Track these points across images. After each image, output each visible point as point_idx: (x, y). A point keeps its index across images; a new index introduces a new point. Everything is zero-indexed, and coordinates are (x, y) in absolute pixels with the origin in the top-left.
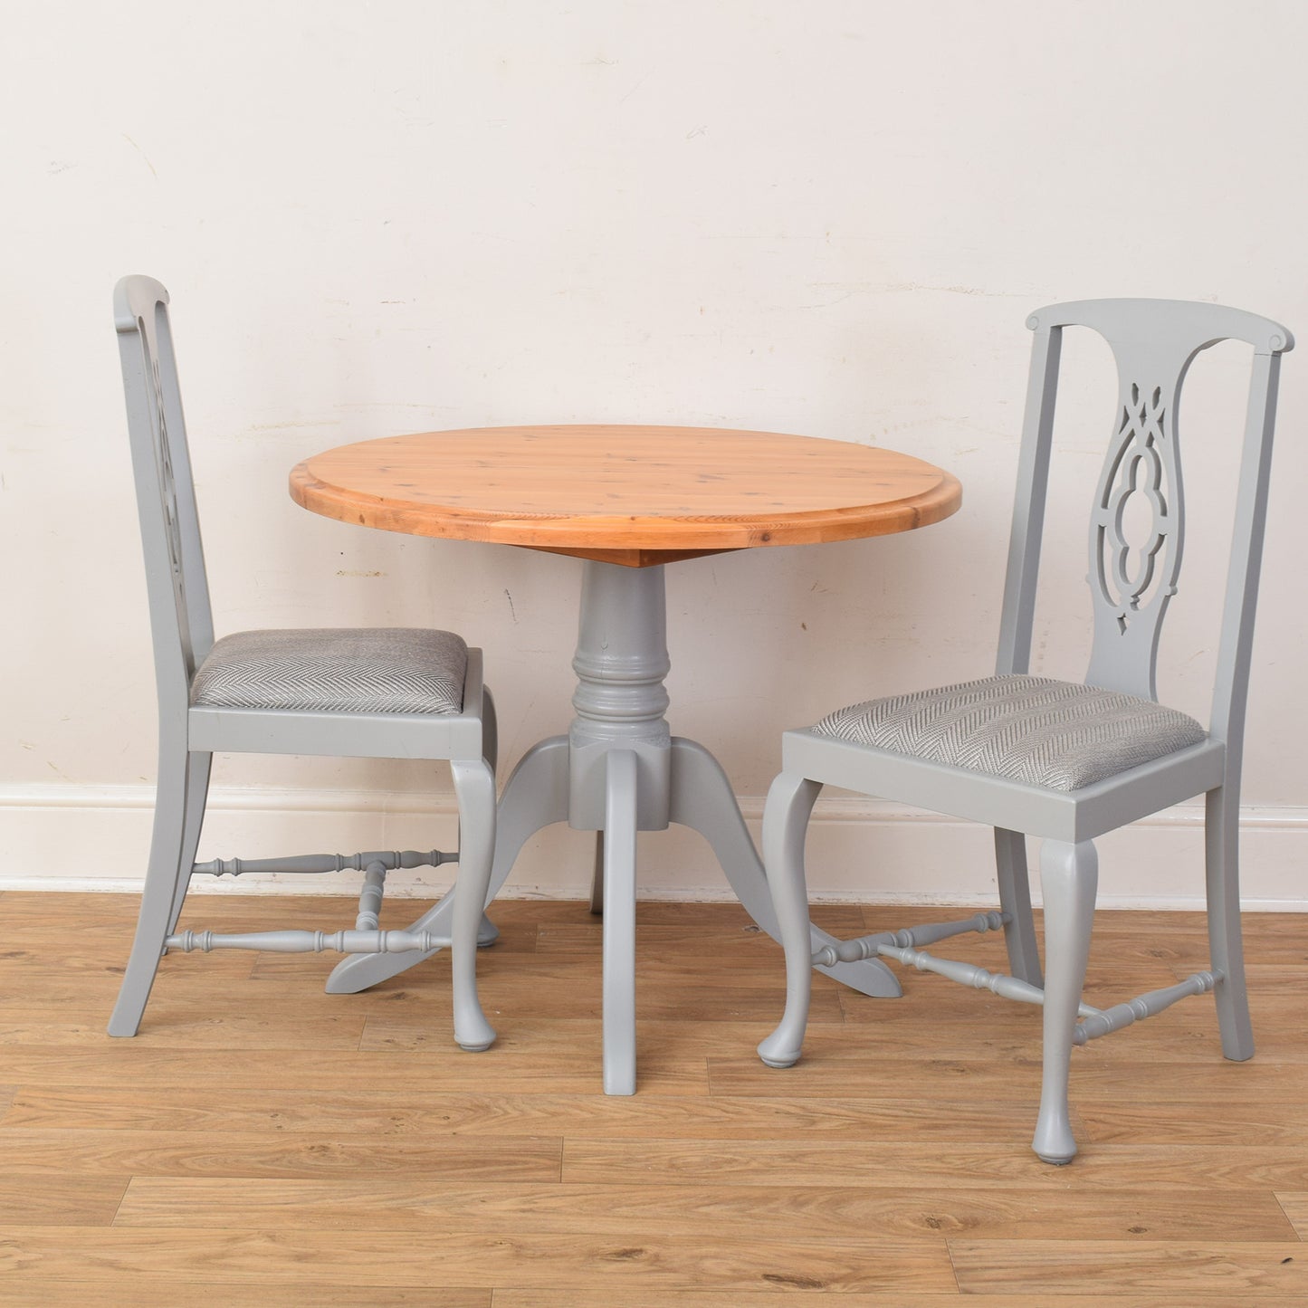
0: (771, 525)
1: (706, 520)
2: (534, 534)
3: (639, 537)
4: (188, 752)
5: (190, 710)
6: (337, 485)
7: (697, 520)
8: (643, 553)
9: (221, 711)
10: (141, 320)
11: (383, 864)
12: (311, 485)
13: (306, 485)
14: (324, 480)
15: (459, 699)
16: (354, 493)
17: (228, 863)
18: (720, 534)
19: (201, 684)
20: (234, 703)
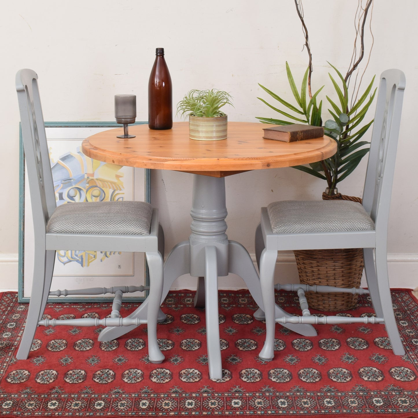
0: (270, 160)
1: (246, 159)
2: (181, 166)
3: (221, 166)
4: (46, 251)
5: (46, 234)
6: (102, 148)
7: (242, 159)
8: (221, 172)
9: (58, 235)
10: (26, 86)
11: (122, 291)
12: (92, 149)
13: (90, 149)
14: (97, 147)
15: (149, 229)
16: (109, 151)
17: (62, 291)
18: (251, 164)
19: (51, 224)
20: (63, 232)
